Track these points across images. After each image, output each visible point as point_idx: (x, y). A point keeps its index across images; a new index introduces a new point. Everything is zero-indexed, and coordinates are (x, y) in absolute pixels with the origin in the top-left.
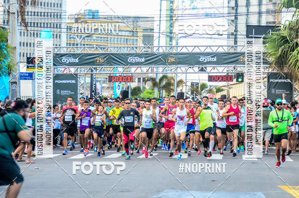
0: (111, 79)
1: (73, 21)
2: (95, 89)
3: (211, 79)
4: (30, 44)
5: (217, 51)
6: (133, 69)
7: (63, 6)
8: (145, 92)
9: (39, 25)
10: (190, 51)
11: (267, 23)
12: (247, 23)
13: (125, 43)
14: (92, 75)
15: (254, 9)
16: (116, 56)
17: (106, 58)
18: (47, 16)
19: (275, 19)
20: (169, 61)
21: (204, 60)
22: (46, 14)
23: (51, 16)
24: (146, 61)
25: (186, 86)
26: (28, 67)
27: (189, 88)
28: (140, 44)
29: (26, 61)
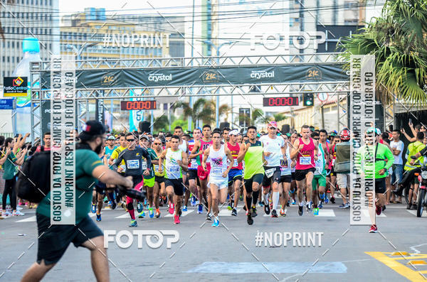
0: (125, 106)
1: (70, 25)
2: (103, 120)
3: (267, 102)
4: (8, 58)
5: (275, 63)
6: (156, 91)
7: (55, 2)
8: (174, 124)
9: (20, 31)
10: (237, 64)
11: (345, 21)
12: (317, 22)
13: (144, 54)
14: (97, 100)
16: (131, 72)
17: (118, 76)
18: (32, 17)
19: (357, 15)
20: (207, 78)
21: (257, 76)
22: (30, 15)
23: (37, 17)
24: (174, 79)
25: (232, 113)
26: (5, 91)
27: (236, 116)
28: (166, 54)
29: (2, 83)
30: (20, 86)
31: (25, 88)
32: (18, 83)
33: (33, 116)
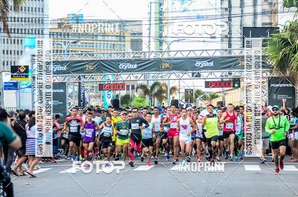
0: (101, 87)
1: (57, 27)
2: (84, 98)
3: (208, 85)
4: (11, 51)
5: (214, 55)
6: (124, 77)
7: (45, 10)
8: (134, 101)
9: (20, 32)
10: (185, 56)
11: (263, 24)
12: (241, 25)
13: (112, 49)
14: (80, 83)
15: (249, 9)
16: (107, 63)
17: (96, 65)
18: (29, 21)
19: (271, 20)
20: (163, 67)
21: (201, 65)
22: (30, 19)
24: (138, 67)
25: (180, 93)
26: (12, 76)
27: (182, 95)
28: (128, 49)
29: (10, 70)
30: (23, 73)
31: (27, 74)
32: (22, 70)
33: (33, 94)
